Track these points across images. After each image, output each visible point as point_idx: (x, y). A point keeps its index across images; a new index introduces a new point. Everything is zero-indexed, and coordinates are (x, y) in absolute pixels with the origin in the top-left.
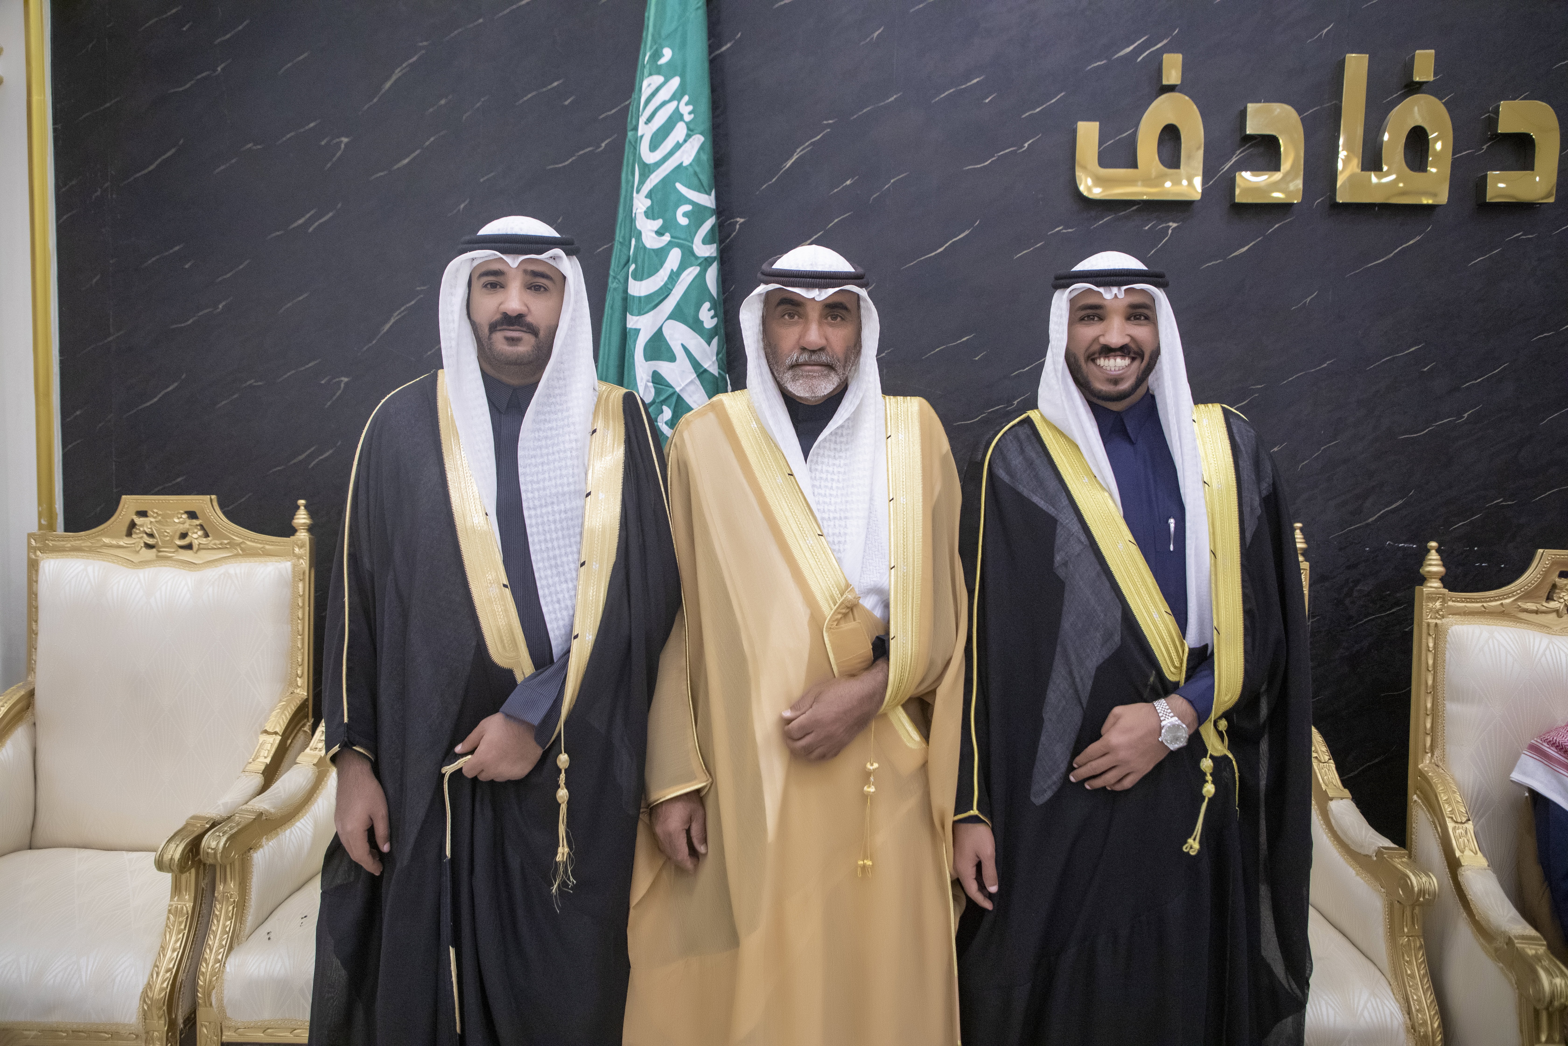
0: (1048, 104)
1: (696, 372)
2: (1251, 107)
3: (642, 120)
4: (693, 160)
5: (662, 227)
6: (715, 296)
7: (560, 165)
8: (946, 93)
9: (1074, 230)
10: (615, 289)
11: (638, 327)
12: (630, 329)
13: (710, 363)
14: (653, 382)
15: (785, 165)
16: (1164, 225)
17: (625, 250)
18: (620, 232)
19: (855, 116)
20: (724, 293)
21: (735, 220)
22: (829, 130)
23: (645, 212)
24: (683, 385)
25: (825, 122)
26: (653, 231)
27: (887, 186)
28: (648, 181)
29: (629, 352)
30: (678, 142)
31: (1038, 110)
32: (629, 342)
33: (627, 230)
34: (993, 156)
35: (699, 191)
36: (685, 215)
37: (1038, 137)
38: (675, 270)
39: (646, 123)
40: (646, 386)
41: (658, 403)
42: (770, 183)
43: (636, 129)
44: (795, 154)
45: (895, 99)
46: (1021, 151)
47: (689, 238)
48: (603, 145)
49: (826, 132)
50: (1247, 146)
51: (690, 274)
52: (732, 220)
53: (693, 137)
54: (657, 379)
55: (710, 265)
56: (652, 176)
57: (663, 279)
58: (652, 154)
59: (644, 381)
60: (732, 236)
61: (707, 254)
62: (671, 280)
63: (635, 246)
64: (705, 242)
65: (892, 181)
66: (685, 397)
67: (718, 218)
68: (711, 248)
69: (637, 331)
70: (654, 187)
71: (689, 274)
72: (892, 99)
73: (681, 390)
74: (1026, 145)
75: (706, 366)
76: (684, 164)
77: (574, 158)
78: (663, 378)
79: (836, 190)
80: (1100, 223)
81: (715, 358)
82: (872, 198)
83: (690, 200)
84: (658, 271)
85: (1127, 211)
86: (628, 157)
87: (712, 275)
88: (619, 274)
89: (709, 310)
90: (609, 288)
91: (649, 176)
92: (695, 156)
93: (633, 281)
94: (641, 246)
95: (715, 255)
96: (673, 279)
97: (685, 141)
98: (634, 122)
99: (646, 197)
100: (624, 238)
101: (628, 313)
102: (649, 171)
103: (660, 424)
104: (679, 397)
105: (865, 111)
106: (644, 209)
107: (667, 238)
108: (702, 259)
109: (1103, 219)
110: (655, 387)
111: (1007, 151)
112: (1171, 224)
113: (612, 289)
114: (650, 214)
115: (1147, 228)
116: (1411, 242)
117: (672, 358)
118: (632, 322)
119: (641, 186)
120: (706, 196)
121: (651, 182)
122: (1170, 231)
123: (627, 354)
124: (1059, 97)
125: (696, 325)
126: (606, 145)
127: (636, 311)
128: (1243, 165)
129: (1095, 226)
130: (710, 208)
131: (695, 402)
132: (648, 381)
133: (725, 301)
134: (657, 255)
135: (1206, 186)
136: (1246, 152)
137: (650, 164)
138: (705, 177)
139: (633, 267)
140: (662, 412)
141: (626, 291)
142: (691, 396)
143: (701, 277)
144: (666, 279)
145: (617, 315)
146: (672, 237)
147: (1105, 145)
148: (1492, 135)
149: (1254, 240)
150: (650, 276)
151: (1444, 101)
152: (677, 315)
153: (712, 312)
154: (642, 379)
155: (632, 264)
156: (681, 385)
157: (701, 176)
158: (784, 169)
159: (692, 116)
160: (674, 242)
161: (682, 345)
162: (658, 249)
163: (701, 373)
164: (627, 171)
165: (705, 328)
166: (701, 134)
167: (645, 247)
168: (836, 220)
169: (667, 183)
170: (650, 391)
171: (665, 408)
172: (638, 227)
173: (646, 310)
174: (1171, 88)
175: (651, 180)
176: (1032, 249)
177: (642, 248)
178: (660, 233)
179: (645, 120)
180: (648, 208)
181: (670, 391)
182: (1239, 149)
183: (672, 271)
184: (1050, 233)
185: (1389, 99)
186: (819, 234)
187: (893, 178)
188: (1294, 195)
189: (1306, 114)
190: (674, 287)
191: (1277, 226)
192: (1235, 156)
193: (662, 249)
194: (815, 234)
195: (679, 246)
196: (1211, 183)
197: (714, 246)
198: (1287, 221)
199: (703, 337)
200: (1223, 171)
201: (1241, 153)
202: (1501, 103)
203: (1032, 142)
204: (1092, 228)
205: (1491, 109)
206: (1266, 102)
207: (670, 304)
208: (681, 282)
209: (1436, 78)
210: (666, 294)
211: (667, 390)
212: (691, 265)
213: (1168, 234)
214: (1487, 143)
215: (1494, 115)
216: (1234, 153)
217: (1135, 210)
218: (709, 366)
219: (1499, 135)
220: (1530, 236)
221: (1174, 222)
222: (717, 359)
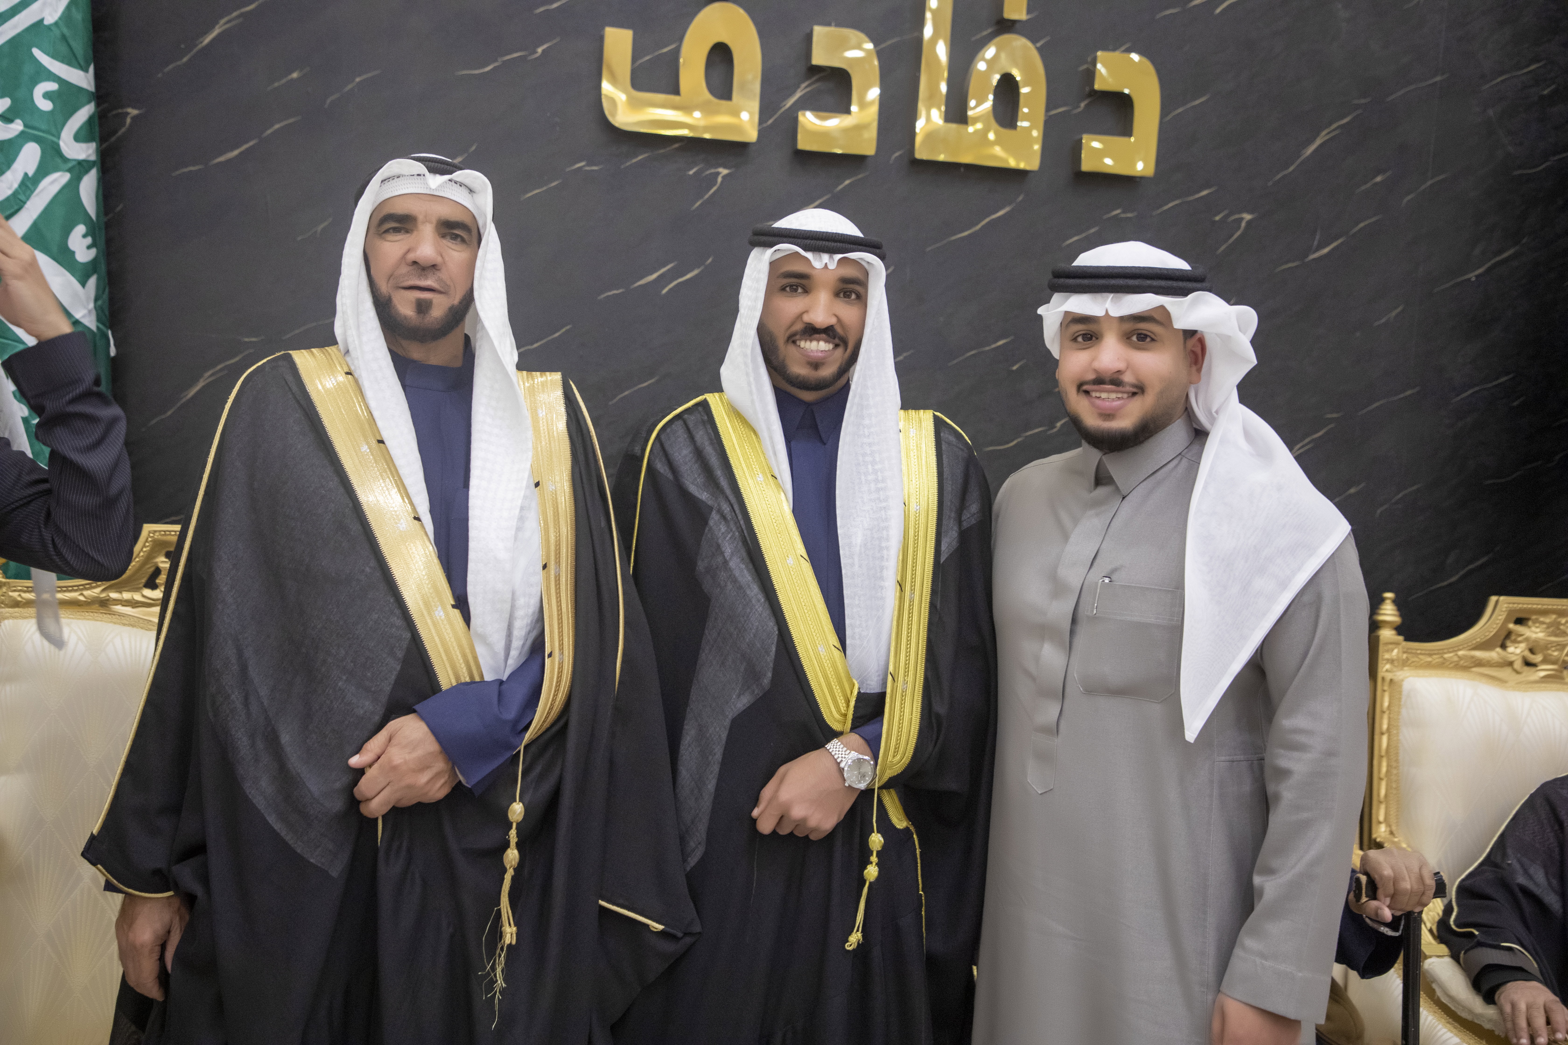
2: (818, 30)
4: (60, 18)
5: (9, 110)
6: (94, 217)
9: (600, 167)
13: (85, 311)
15: (201, 39)
16: (713, 171)
20: (106, 214)
21: (125, 110)
27: (350, 87)
31: (555, 5)
34: (496, 60)
35: (69, 64)
36: (47, 95)
37: (555, 41)
38: (30, 174)
42: (179, 63)
44: (217, 26)
46: (533, 57)
47: (53, 131)
50: (813, 79)
51: (55, 182)
52: (120, 111)
55: (87, 171)
57: (11, 186)
60: (120, 133)
61: (82, 156)
62: (24, 188)
64: (78, 138)
65: (358, 80)
67: (98, 105)
68: (88, 148)
71: (53, 182)
74: (540, 50)
75: (78, 315)
76: (46, 22)
79: (276, 84)
80: (634, 160)
81: (91, 305)
82: (328, 101)
83: (55, 75)
84: (3, 173)
85: (668, 149)
87: (88, 187)
89: (84, 236)
92: (63, 13)
95: (93, 158)
96: (27, 186)
107: (17, 126)
108: (74, 163)
109: (637, 157)
111: (515, 55)
112: (721, 170)
115: (691, 173)
116: (1001, 213)
120: (81, 73)
122: (720, 179)
125: (64, 257)
128: (807, 104)
129: (627, 165)
130: (87, 90)
133: (108, 226)
135: (765, 125)
136: (813, 87)
138: (80, 45)
143: (72, 188)
144: (16, 185)
146: (25, 126)
147: (640, 62)
148: (1090, 92)
149: (821, 198)
151: (1039, 45)
152: (34, 238)
153: (89, 240)
157: (73, 43)
158: (200, 47)
160: (29, 134)
162: (3, 142)
165: (79, 262)
168: (277, 126)
169: (17, 45)
176: (545, 188)
178: (6, 118)
182: (803, 82)
183: (26, 174)
184: (568, 169)
185: (978, 37)
186: (251, 143)
187: (360, 75)
188: (867, 145)
189: (883, 46)
190: (28, 198)
191: (847, 182)
192: (799, 90)
193: (10, 142)
194: (247, 142)
195: (37, 140)
196: (770, 122)
197: (93, 146)
198: (860, 176)
199: (73, 275)
200: (783, 109)
201: (806, 87)
202: (1099, 53)
203: (547, 48)
204: (622, 167)
205: (1089, 59)
206: (836, 26)
207: (22, 223)
208: (41, 192)
209: (1029, 17)
210: (16, 208)
211: (15, 347)
212: (56, 170)
213: (717, 182)
214: (1084, 100)
215: (1091, 68)
216: (798, 87)
217: (677, 149)
218: (83, 317)
219: (1096, 92)
220: (1129, 215)
221: (725, 167)
222: (95, 307)
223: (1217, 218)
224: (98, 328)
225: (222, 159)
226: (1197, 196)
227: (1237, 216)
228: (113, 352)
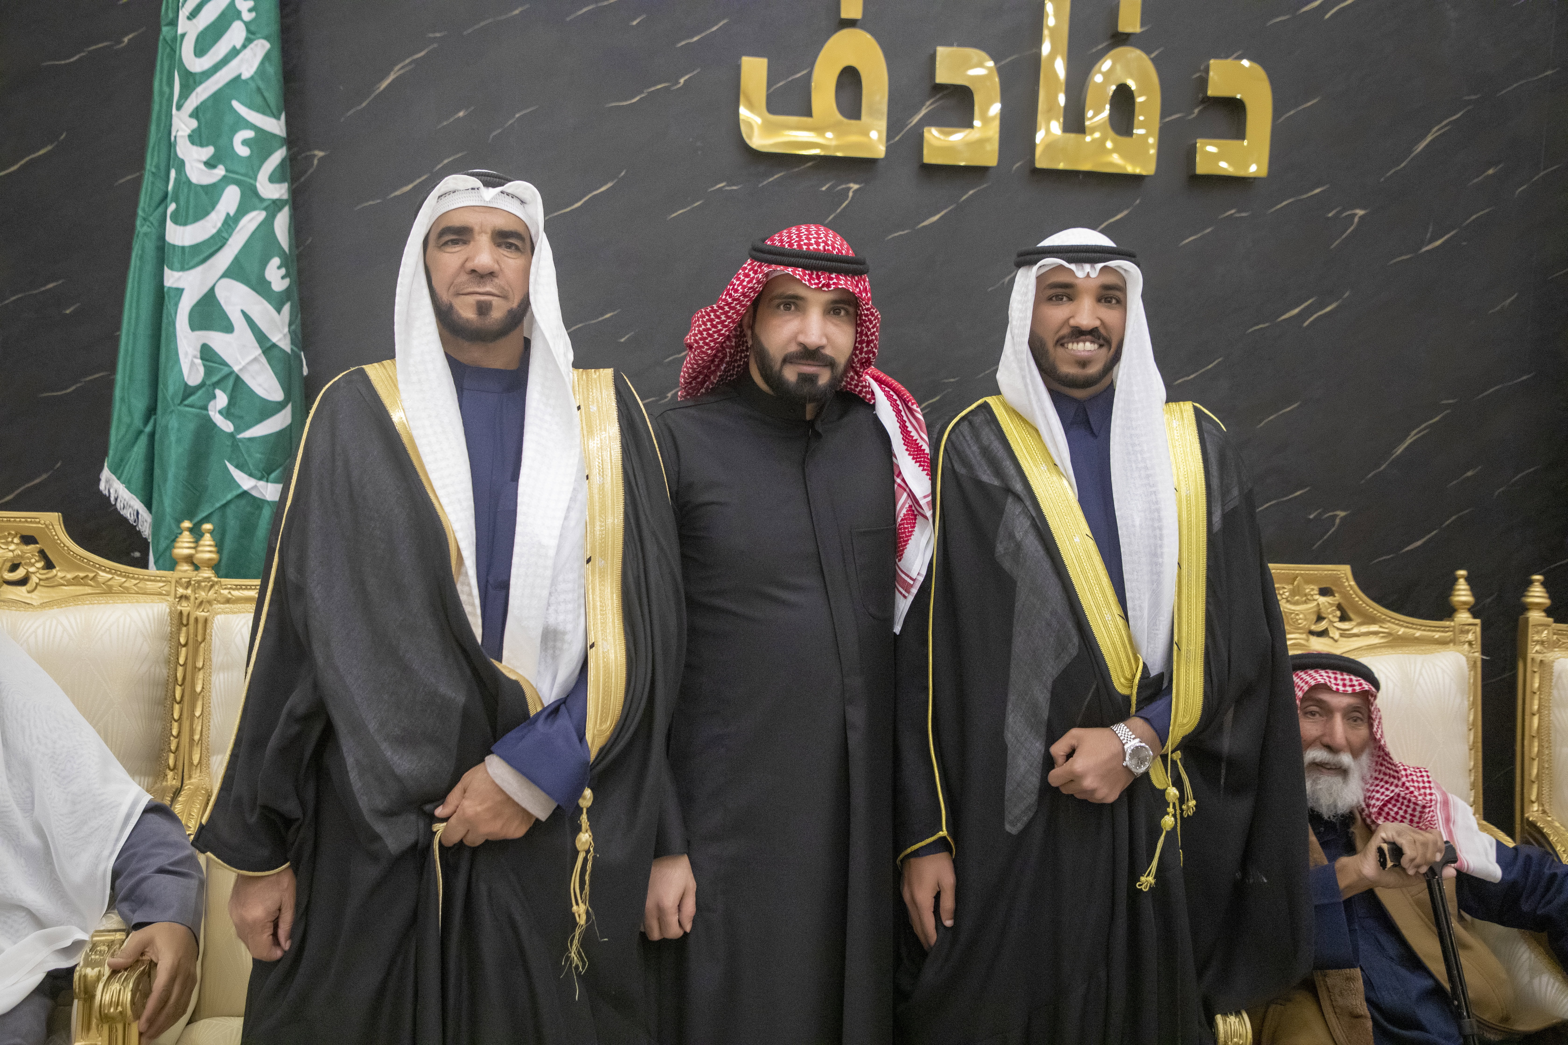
0: (708, 32)
1: (261, 347)
2: (942, 51)
3: (184, 13)
4: (256, 73)
5: (214, 156)
6: (287, 250)
7: (63, 62)
8: (584, 10)
9: (739, 187)
10: (146, 234)
11: (181, 286)
12: (169, 288)
13: (280, 336)
14: (202, 358)
15: (378, 86)
16: (844, 186)
17: (159, 184)
18: (152, 158)
19: (470, 31)
20: (298, 247)
21: (312, 153)
22: (435, 45)
23: (190, 136)
24: (243, 363)
25: (431, 35)
26: (200, 161)
27: (511, 122)
28: (194, 95)
29: (167, 318)
30: (234, 48)
31: (695, 39)
32: (168, 305)
33: (163, 156)
34: (643, 92)
35: (264, 113)
36: (245, 142)
37: (695, 72)
38: (232, 213)
39: (189, 18)
40: (192, 364)
41: (209, 385)
42: (359, 108)
43: (174, 23)
44: (392, 73)
45: (521, 12)
46: (675, 87)
47: (251, 173)
48: (126, 40)
49: (431, 47)
50: (938, 96)
51: (253, 220)
52: (308, 153)
53: (255, 42)
54: (207, 354)
55: (280, 209)
56: (199, 89)
57: (215, 225)
58: (197, 60)
59: (190, 357)
60: (309, 173)
61: (276, 196)
62: (226, 227)
63: (176, 179)
64: (272, 179)
65: (517, 115)
66: (246, 378)
67: (289, 149)
68: (281, 188)
69: (180, 291)
70: (202, 103)
71: (251, 221)
72: (517, 12)
73: (241, 370)
74: (682, 81)
75: (274, 340)
76: (244, 77)
77: (82, 54)
78: (216, 354)
79: (445, 123)
80: (771, 180)
81: (286, 330)
82: (492, 136)
83: (252, 124)
84: (207, 214)
85: (802, 167)
86: (162, 61)
87: (282, 223)
88: (151, 215)
89: (279, 268)
90: (136, 232)
91: (194, 89)
92: (258, 68)
93: (173, 225)
94: (184, 179)
95: (285, 197)
96: (230, 225)
97: (244, 46)
98: (171, 15)
99: (191, 116)
100: (157, 167)
101: (165, 267)
102: (195, 82)
103: (211, 413)
104: (238, 379)
105: (482, 24)
106: (188, 132)
107: (220, 172)
108: (269, 202)
109: (774, 176)
110: (205, 366)
111: (659, 87)
112: (852, 185)
113: (141, 235)
114: (196, 138)
115: (824, 189)
116: (1118, 217)
117: (228, 328)
118: (172, 278)
119: (182, 101)
120: (274, 121)
121: (197, 97)
122: (851, 194)
123: (165, 321)
124: (721, 24)
125: (261, 287)
126: (130, 40)
127: (177, 265)
128: (932, 120)
129: (765, 183)
130: (280, 136)
131: (260, 385)
132: (195, 357)
133: (299, 257)
134: (206, 193)
135: (892, 142)
136: (938, 104)
137: (195, 74)
138: (273, 96)
139: (172, 207)
140: (214, 397)
141: (162, 237)
142: (254, 378)
143: (267, 224)
144: (219, 225)
145: (149, 268)
146: (227, 170)
147: (775, 87)
148: (1203, 99)
149: (946, 208)
150: (197, 219)
151: (1153, 55)
152: (234, 272)
153: (283, 271)
154: (186, 354)
155: (171, 203)
156: (240, 363)
157: (266, 94)
158: (377, 92)
159: (253, 14)
160: (230, 177)
161: (243, 312)
162: (207, 186)
163: (268, 348)
164: (161, 80)
165: (274, 291)
166: (267, 38)
167: (189, 182)
168: (446, 161)
169: (219, 99)
170: (197, 369)
171: (218, 392)
172: (180, 154)
173: (192, 264)
174: (851, 23)
175: (197, 93)
176: (689, 208)
177: (184, 183)
178: (210, 164)
179: (187, 14)
180: (193, 131)
181: (226, 370)
182: (928, 100)
183: (228, 214)
184: (710, 190)
185: (1094, 50)
186: (423, 178)
187: (519, 111)
188: (990, 157)
189: (1003, 63)
190: (230, 235)
191: (971, 192)
192: (924, 108)
193: (214, 186)
194: (420, 177)
195: (237, 183)
196: (897, 139)
197: (285, 186)
198: (982, 187)
199: (270, 303)
200: (909, 126)
201: (931, 104)
202: (1212, 61)
203: (690, 78)
204: (760, 185)
205: (1202, 67)
206: (959, 45)
207: (225, 258)
208: (241, 229)
209: (1143, 30)
210: (220, 244)
211: (221, 370)
212: (254, 209)
213: (848, 197)
214: (1197, 106)
215: (1204, 75)
216: (923, 105)
217: (810, 167)
218: (280, 340)
219: (1209, 98)
220: (1244, 214)
221: (855, 182)
222: (289, 331)
223: (1330, 215)
224: (292, 350)
225: (398, 193)
226: (1310, 194)
227: (1349, 213)
228: (305, 371)
